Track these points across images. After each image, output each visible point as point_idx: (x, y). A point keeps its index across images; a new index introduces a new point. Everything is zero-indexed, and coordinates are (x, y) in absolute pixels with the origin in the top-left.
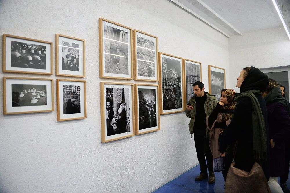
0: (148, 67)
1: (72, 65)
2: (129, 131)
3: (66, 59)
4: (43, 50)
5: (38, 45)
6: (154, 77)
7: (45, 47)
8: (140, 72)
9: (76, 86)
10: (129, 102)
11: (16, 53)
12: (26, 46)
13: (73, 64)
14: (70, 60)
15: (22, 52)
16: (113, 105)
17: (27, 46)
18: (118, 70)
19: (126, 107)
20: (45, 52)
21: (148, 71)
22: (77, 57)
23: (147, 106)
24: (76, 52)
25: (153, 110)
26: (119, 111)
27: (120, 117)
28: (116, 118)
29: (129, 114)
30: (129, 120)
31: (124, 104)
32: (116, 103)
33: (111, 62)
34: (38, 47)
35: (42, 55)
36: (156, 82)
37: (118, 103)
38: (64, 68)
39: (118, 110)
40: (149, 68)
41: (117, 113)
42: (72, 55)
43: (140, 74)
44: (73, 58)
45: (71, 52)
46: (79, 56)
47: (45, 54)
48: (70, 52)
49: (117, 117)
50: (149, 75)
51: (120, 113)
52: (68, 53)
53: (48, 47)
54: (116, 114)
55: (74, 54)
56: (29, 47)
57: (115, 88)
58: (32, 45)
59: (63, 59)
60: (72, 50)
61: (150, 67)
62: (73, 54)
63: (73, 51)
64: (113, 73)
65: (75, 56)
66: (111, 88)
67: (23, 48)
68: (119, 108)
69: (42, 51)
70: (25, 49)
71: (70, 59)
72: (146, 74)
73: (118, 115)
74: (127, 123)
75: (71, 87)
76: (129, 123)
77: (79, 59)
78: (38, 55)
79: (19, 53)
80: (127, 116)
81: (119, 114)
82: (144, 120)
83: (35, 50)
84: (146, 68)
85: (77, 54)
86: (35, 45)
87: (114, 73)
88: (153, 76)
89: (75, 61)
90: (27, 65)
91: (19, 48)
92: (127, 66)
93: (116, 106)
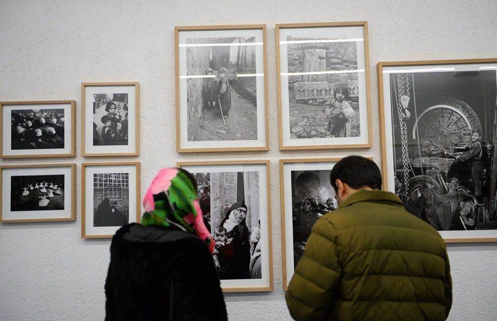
0: (328, 111)
1: (113, 135)
2: (259, 276)
4: (59, 115)
5: (51, 110)
7: (62, 111)
8: (296, 129)
9: (120, 174)
10: (258, 207)
11: (18, 127)
12: (32, 114)
13: (115, 132)
14: (109, 127)
15: (27, 125)
16: (209, 211)
17: (35, 113)
18: (224, 132)
19: (250, 217)
20: (62, 119)
21: (330, 123)
22: (123, 119)
24: (122, 108)
26: (225, 226)
27: (230, 240)
28: (219, 243)
29: (259, 234)
30: (259, 251)
31: (241, 211)
32: (217, 209)
33: (203, 116)
34: (52, 113)
35: (58, 125)
37: (225, 207)
38: (96, 142)
39: (222, 224)
40: (332, 114)
41: (220, 231)
42: (112, 116)
43: (299, 134)
44: (115, 121)
45: (110, 110)
46: (127, 114)
47: (63, 123)
48: (108, 111)
49: (219, 240)
50: (331, 134)
51: (228, 231)
52: (106, 113)
53: (67, 109)
54: (217, 232)
55: (118, 114)
56: (38, 115)
57: (215, 174)
58: (42, 111)
59: (95, 126)
60: (113, 106)
62: (115, 114)
63: (115, 108)
64: (209, 139)
65: (118, 117)
66: (202, 174)
67: (29, 119)
68: (227, 218)
69: (58, 118)
71: (109, 123)
72: (323, 131)
73: (222, 236)
74: (252, 257)
75: (109, 176)
76: (257, 257)
77: (127, 121)
78: (52, 125)
79: (23, 126)
80: (253, 238)
81: (227, 234)
83: (46, 118)
84: (321, 116)
85: (122, 113)
86: (46, 111)
87: (212, 140)
89: (119, 126)
90: (34, 144)
91: (23, 119)
92: (251, 119)
93: (219, 215)
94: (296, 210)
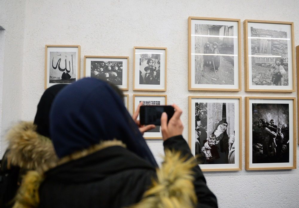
0: (272, 70)
1: (151, 79)
2: (233, 162)
3: (144, 72)
4: (119, 65)
5: (115, 62)
6: (287, 84)
7: (121, 63)
8: (255, 80)
9: (155, 102)
10: (234, 123)
11: (95, 71)
12: (103, 64)
13: (152, 77)
14: (149, 73)
15: (100, 70)
16: (206, 125)
17: (105, 63)
18: (216, 80)
19: (229, 129)
20: (121, 68)
21: (273, 77)
22: (157, 69)
23: (269, 130)
24: (156, 63)
25: (282, 136)
26: (215, 133)
27: (218, 142)
28: (212, 143)
29: (234, 139)
30: (234, 148)
31: (224, 125)
32: (211, 124)
33: (204, 70)
34: (115, 64)
35: (119, 71)
36: (291, 92)
37: (215, 123)
38: (141, 82)
39: (213, 133)
40: (274, 72)
41: (212, 136)
42: (151, 67)
43: (256, 82)
44: (152, 70)
45: (150, 64)
46: (159, 67)
47: (122, 70)
48: (148, 64)
49: (212, 142)
50: (274, 83)
51: (217, 137)
52: (147, 65)
53: (124, 62)
54: (211, 137)
55: (154, 66)
56: (107, 64)
57: (210, 104)
58: (109, 62)
59: (141, 73)
60: (151, 61)
61: (276, 71)
62: (152, 66)
63: (153, 63)
64: (207, 83)
65: (154, 68)
66: (203, 103)
67: (101, 67)
68: (216, 129)
69: (119, 67)
70: (103, 67)
71: (149, 71)
72: (269, 82)
73: (213, 139)
74: (230, 152)
75: (149, 102)
76: (233, 152)
77: (160, 70)
78: (115, 71)
79: (98, 71)
80: (230, 141)
81: (216, 138)
82: (262, 151)
83: (112, 67)
84: (268, 73)
85: (157, 66)
86: (112, 62)
87: (209, 84)
88: (282, 83)
89: (155, 73)
91: (98, 66)
92: (231, 73)
93: (212, 127)
94: (254, 125)
